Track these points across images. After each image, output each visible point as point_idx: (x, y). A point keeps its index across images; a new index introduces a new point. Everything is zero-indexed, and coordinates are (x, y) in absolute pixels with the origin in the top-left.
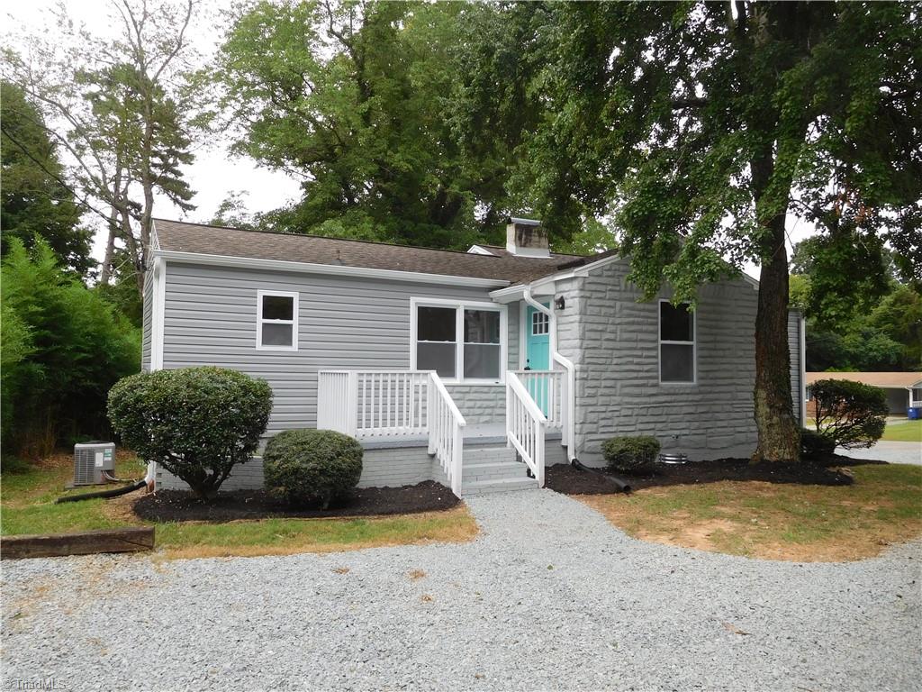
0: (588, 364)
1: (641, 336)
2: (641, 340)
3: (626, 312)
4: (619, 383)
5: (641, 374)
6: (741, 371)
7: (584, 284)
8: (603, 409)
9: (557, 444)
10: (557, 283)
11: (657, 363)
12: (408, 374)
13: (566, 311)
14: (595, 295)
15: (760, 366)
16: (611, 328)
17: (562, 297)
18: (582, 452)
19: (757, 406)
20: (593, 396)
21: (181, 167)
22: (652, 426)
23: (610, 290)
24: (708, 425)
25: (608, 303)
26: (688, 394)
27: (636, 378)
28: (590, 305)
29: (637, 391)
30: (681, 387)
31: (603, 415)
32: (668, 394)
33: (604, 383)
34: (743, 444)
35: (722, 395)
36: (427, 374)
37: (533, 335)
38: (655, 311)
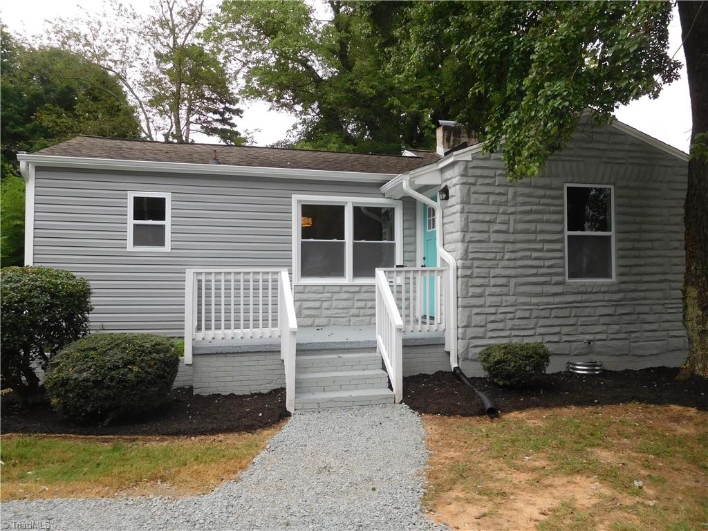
0: (474, 259)
1: (540, 227)
2: (542, 232)
3: (520, 199)
4: (513, 281)
5: (541, 271)
6: (675, 265)
7: (466, 169)
8: (493, 310)
9: (439, 349)
10: (442, 170)
11: (562, 258)
13: (451, 201)
14: (480, 181)
15: (690, 257)
16: (501, 218)
17: (446, 186)
18: (466, 359)
19: (686, 307)
20: (480, 296)
22: (557, 330)
23: (500, 175)
24: (631, 328)
25: (498, 190)
26: (604, 292)
27: (535, 275)
28: (474, 193)
29: (538, 289)
31: (492, 318)
32: (577, 293)
33: (493, 281)
34: (680, 350)
35: (649, 294)
37: (428, 231)
38: (561, 197)
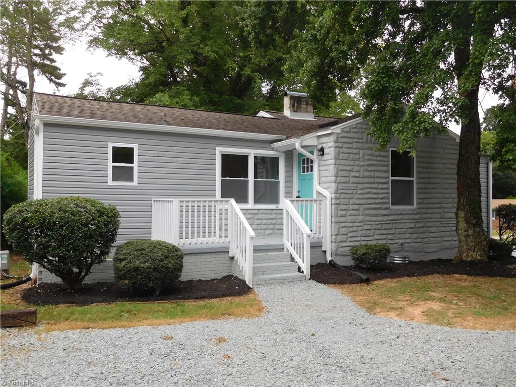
0: (341, 193)
1: (377, 174)
2: (378, 177)
3: (367, 157)
4: (362, 207)
5: (377, 201)
6: (447, 198)
7: (337, 137)
8: (351, 225)
9: (319, 250)
10: (319, 137)
11: (388, 193)
12: (215, 201)
13: (325, 157)
14: (345, 145)
15: (460, 195)
16: (356, 168)
17: (322, 147)
18: (336, 255)
19: (458, 222)
20: (344, 216)
21: (55, 56)
22: (385, 237)
23: (356, 142)
24: (424, 236)
25: (354, 151)
26: (410, 214)
27: (374, 203)
28: (342, 153)
29: (374, 212)
30: (405, 210)
31: (351, 229)
32: (395, 215)
33: (351, 207)
34: (448, 249)
35: (433, 216)
36: (228, 201)
37: (302, 174)
38: (387, 157)
